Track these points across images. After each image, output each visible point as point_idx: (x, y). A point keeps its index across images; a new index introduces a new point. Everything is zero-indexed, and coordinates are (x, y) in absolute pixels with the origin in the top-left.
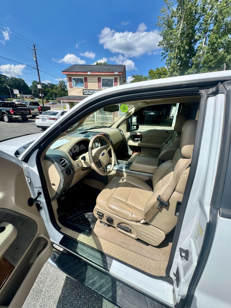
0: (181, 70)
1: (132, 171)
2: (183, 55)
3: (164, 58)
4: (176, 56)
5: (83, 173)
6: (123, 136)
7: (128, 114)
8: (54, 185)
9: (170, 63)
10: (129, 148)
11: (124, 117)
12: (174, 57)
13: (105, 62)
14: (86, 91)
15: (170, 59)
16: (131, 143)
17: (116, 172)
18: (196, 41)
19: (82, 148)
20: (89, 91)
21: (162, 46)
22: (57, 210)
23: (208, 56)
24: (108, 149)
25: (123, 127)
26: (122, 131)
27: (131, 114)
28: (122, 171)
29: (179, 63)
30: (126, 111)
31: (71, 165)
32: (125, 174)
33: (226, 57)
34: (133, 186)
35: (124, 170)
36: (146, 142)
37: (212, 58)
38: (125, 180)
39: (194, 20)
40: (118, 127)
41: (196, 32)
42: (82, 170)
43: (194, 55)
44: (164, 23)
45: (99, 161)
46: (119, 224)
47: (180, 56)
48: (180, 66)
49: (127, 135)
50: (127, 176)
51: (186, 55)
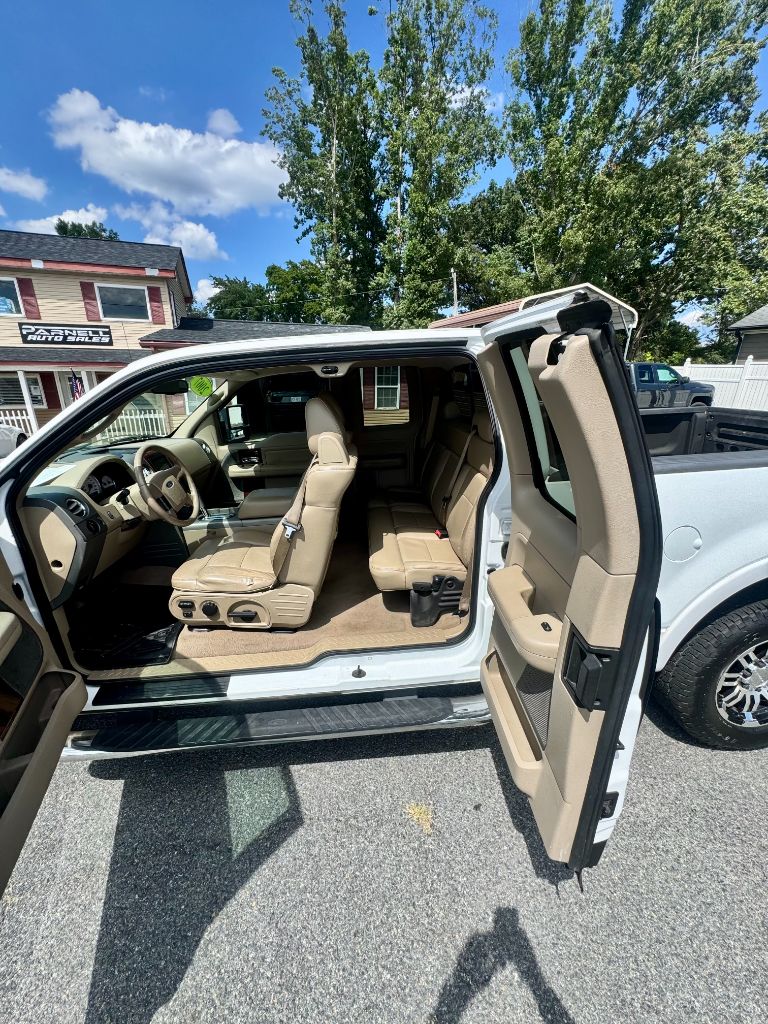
0: (357, 273)
1: (244, 522)
2: (354, 234)
3: (304, 234)
4: (337, 235)
5: (123, 536)
6: (211, 455)
7: (214, 399)
8: (58, 564)
9: (325, 253)
10: (232, 485)
11: (204, 408)
12: (332, 236)
13: (94, 224)
14: (33, 329)
15: (322, 241)
16: (234, 470)
17: (208, 532)
18: (380, 200)
19: (108, 485)
20: (49, 331)
21: (292, 200)
22: (69, 634)
23: (414, 245)
24: (179, 475)
25: (208, 435)
26: (206, 445)
27: (222, 399)
28: (222, 526)
29: (347, 253)
30: (207, 392)
31: (95, 515)
32: (229, 531)
33: (453, 253)
34: (251, 546)
35: (225, 522)
36: (273, 464)
37: (424, 251)
38: (231, 540)
39: (363, 143)
40: (191, 435)
41: (377, 176)
42: (122, 530)
43: (383, 238)
44: (284, 134)
45: (163, 497)
46: (231, 610)
47: (347, 235)
48: (353, 263)
49: (222, 452)
50: (235, 532)
51: (362, 235)
